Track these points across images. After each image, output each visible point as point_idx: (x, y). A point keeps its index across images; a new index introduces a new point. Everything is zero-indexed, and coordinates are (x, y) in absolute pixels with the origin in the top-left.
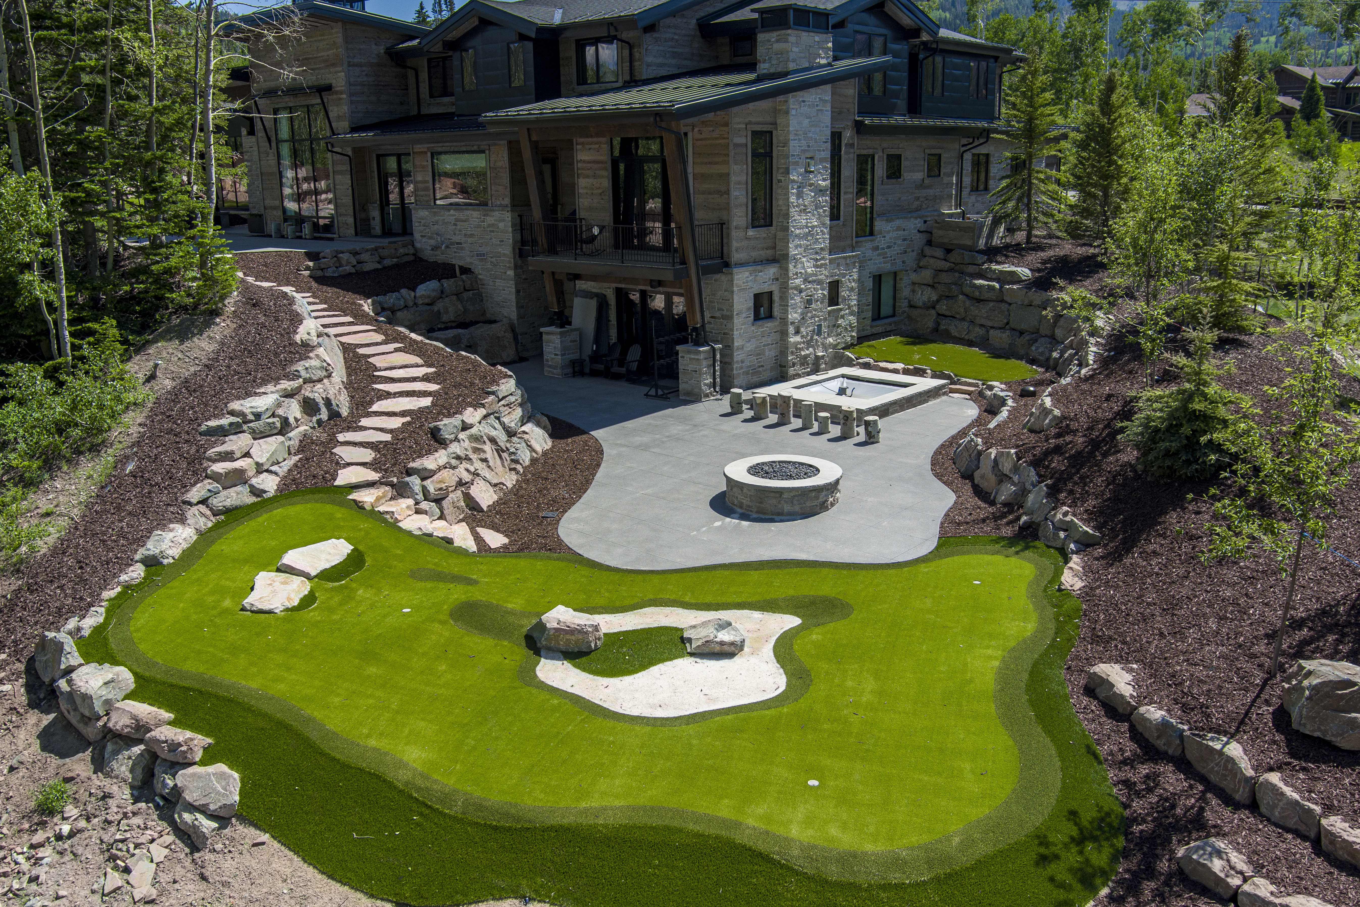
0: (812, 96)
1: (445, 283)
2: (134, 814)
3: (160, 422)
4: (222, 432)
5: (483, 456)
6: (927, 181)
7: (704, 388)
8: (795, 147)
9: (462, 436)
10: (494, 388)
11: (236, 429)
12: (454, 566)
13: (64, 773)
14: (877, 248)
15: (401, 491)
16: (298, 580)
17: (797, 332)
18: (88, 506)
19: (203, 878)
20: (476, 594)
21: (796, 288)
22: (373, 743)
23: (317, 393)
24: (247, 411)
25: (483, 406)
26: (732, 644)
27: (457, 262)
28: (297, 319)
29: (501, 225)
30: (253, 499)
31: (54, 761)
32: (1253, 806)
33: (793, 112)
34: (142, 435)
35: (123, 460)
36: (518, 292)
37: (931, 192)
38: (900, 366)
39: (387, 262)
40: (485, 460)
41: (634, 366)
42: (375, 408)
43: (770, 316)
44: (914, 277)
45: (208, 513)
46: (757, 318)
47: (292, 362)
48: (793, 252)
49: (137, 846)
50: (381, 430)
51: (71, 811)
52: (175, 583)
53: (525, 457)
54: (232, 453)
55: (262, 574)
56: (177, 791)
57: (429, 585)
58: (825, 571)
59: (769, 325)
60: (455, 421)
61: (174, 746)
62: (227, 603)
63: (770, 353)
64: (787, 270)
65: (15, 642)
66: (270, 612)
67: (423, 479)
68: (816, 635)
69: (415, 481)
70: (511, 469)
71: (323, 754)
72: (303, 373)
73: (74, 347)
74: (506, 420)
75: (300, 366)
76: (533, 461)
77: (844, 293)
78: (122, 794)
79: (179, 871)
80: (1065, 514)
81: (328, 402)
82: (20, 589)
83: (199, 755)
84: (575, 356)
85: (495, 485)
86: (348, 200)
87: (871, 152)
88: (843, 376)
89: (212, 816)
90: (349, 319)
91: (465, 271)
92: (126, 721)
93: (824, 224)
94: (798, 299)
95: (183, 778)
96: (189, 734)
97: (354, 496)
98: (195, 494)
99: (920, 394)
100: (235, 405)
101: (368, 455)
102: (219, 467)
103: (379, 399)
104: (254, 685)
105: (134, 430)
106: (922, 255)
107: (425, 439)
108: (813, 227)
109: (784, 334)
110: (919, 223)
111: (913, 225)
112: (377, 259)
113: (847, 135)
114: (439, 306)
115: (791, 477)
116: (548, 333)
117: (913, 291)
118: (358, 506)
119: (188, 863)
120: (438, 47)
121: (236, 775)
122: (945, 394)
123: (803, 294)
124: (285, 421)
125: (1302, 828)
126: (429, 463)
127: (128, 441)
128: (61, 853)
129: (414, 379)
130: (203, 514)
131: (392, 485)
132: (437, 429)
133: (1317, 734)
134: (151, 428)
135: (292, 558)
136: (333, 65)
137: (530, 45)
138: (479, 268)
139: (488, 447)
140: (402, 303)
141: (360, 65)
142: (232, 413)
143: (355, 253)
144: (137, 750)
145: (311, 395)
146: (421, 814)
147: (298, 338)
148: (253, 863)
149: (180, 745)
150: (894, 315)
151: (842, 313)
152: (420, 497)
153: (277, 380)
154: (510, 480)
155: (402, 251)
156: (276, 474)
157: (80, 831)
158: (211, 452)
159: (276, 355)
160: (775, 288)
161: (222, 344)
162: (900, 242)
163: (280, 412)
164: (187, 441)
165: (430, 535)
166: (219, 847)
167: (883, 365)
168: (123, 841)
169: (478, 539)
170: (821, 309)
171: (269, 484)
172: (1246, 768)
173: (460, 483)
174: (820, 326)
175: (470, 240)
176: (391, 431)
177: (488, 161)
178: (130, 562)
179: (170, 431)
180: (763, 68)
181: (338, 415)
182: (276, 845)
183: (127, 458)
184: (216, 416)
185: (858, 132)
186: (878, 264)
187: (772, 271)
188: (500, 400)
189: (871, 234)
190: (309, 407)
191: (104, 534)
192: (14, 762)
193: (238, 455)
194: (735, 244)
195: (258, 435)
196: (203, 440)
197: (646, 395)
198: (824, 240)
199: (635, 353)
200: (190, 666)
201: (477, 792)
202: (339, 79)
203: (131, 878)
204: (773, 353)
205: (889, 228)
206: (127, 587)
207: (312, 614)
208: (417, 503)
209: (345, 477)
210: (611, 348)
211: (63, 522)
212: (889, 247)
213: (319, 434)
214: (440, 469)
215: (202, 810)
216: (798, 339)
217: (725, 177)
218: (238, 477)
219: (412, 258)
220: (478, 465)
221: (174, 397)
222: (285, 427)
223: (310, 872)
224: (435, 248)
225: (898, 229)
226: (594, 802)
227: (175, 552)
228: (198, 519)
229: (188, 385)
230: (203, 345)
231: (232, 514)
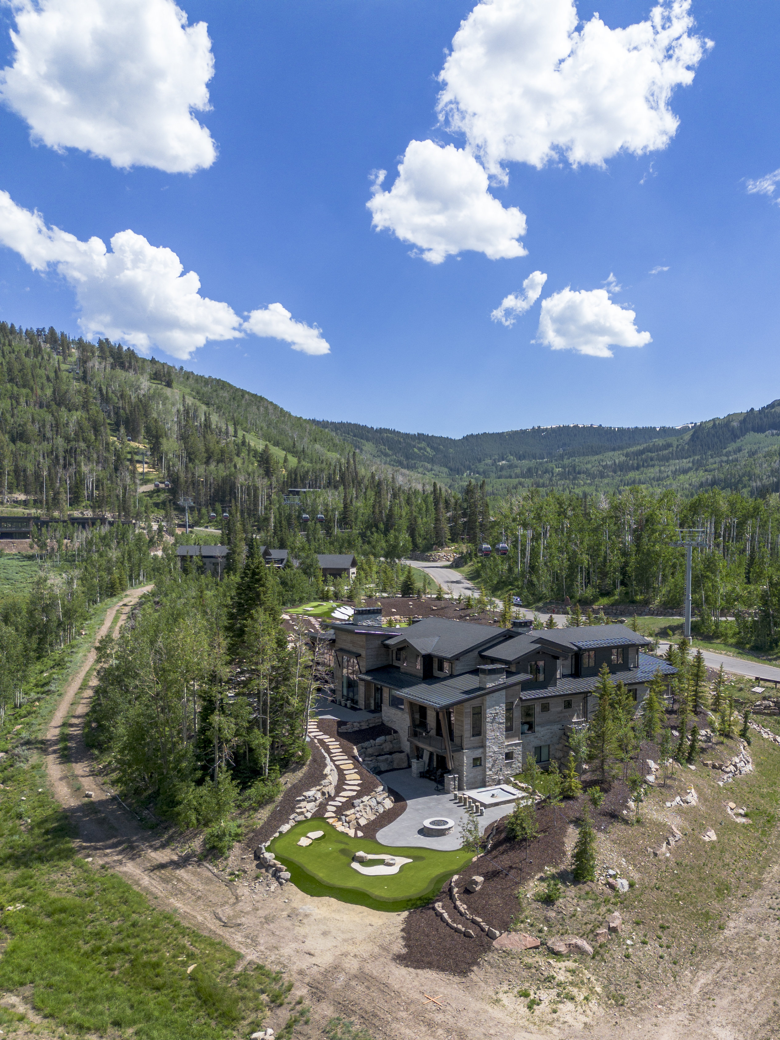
0: (496, 695)
1: (389, 736)
2: (272, 879)
3: (286, 796)
4: (300, 801)
7: (451, 789)
9: (360, 805)
10: (376, 789)
11: (303, 800)
12: (346, 840)
13: (260, 871)
14: (537, 737)
15: (340, 819)
16: (310, 840)
17: (490, 770)
18: (268, 817)
19: (282, 890)
20: (347, 847)
21: (490, 755)
23: (326, 790)
24: (307, 795)
25: (371, 795)
26: (394, 863)
27: (395, 729)
28: (326, 766)
30: (305, 819)
33: (488, 701)
34: (282, 800)
35: (277, 807)
37: (566, 714)
38: (525, 785)
39: (370, 726)
40: (366, 811)
42: (341, 794)
43: (480, 765)
44: (557, 747)
45: (294, 821)
46: (474, 766)
47: (321, 780)
48: (488, 744)
49: (272, 884)
50: (340, 801)
51: (261, 878)
52: (285, 838)
53: (381, 810)
54: (302, 806)
55: (303, 837)
57: (336, 844)
58: (428, 850)
59: (480, 768)
60: (359, 801)
61: (280, 868)
62: (294, 843)
64: (486, 750)
65: (253, 847)
66: (302, 846)
67: (346, 817)
68: (412, 864)
69: (343, 817)
70: (375, 815)
71: (304, 871)
72: (324, 784)
74: (378, 799)
75: (323, 782)
76: (384, 811)
77: (515, 755)
78: (270, 876)
79: (278, 888)
80: (490, 843)
81: (328, 793)
82: (254, 835)
83: (284, 870)
84: (422, 770)
85: (367, 819)
87: (532, 704)
88: (500, 789)
89: (285, 880)
90: (347, 756)
91: (396, 732)
92: (272, 863)
93: (503, 734)
94: (491, 759)
95: (281, 874)
96: (283, 866)
97: (328, 820)
98: (292, 817)
99: (514, 799)
100: (304, 794)
101: (334, 809)
102: (298, 810)
103: (343, 791)
104: (296, 859)
105: (280, 798)
106: (561, 738)
107: (350, 805)
108: (497, 735)
111: (555, 728)
112: (367, 724)
113: (516, 702)
114: (384, 745)
115: (439, 825)
116: (413, 762)
118: (328, 823)
119: (280, 887)
121: (290, 874)
123: (493, 758)
124: (316, 798)
125: (453, 902)
126: (348, 813)
127: (279, 801)
128: (259, 884)
129: (355, 785)
131: (338, 818)
132: (355, 802)
133: (468, 889)
134: (284, 798)
135: (309, 835)
136: (362, 648)
137: (422, 658)
138: (399, 731)
139: (368, 808)
141: (371, 648)
142: (303, 796)
144: (274, 868)
145: (324, 790)
146: (318, 883)
147: (324, 772)
148: (290, 888)
150: (548, 761)
151: (514, 762)
152: (344, 821)
153: (315, 786)
154: (373, 817)
155: (376, 720)
156: (311, 812)
157: (263, 881)
158: (297, 806)
159: (318, 778)
160: (481, 756)
161: (304, 774)
162: (549, 734)
163: (315, 795)
164: (292, 803)
165: (343, 832)
166: (285, 885)
167: (518, 784)
168: (270, 883)
169: (356, 833)
170: (502, 762)
171: (309, 815)
172: (455, 893)
173: (356, 818)
174: (501, 768)
175: (397, 721)
176: (342, 802)
178: (276, 832)
179: (288, 799)
181: (330, 797)
182: (294, 886)
183: (278, 805)
184: (299, 796)
185: (522, 700)
186: (537, 743)
187: (481, 750)
188: (377, 793)
189: (534, 732)
190: (323, 794)
191: (271, 825)
192: (252, 869)
194: (465, 742)
195: (308, 802)
196: (296, 803)
197: (435, 788)
198: (503, 738)
200: (285, 855)
201: (329, 881)
202: (363, 653)
203: (270, 888)
204: (480, 778)
205: (542, 729)
206: (275, 837)
207: (311, 847)
208: (343, 823)
209: (327, 815)
210: (432, 769)
211: (263, 821)
212: (543, 736)
213: (324, 802)
214: (351, 814)
215: (283, 879)
216: (491, 773)
217: (463, 722)
218: (302, 813)
219: (379, 724)
220: (364, 813)
221: (291, 788)
223: (299, 890)
224: (388, 721)
225: (548, 729)
226: (346, 884)
227: (286, 830)
228: (292, 823)
229: (294, 786)
230: (300, 774)
231: (299, 823)
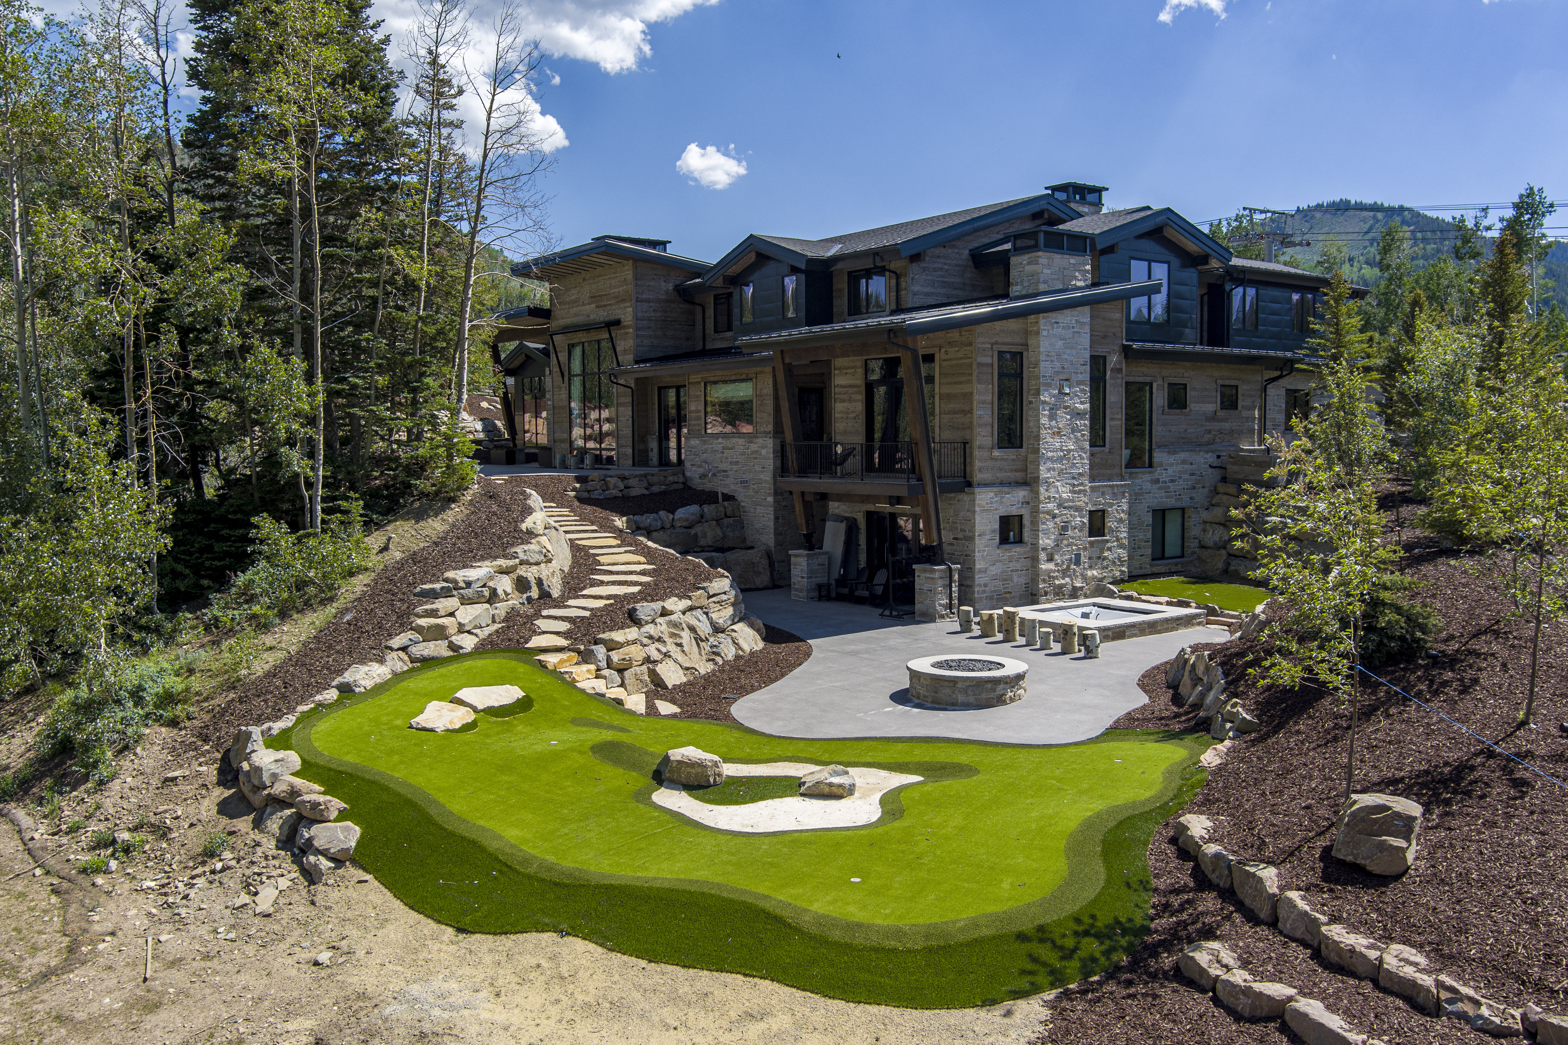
0: (1067, 317)
1: (706, 508)
2: (274, 858)
3: (383, 584)
4: (434, 595)
5: (678, 641)
6: (1221, 414)
7: (938, 608)
8: (1046, 368)
9: (659, 620)
10: (705, 585)
11: (446, 593)
12: (615, 719)
13: (229, 829)
14: (1157, 481)
15: (586, 657)
16: (463, 710)
17: (1050, 559)
18: (305, 644)
19: (313, 903)
20: (622, 737)
21: (1048, 513)
22: (481, 823)
23: (531, 573)
24: (460, 579)
25: (690, 598)
26: (840, 786)
27: (721, 490)
28: (528, 511)
29: (764, 452)
30: (452, 653)
31: (224, 821)
32: (1273, 923)
33: (1045, 333)
34: (364, 593)
35: (342, 613)
36: (776, 518)
37: (1226, 426)
38: (1164, 599)
39: (656, 489)
40: (680, 645)
41: (879, 590)
42: (585, 592)
43: (1020, 541)
44: (1205, 515)
45: (406, 658)
46: (1004, 540)
47: (512, 545)
48: (1044, 474)
49: (269, 878)
50: (584, 608)
51: (227, 855)
52: (361, 706)
53: (729, 652)
54: (437, 610)
55: (435, 703)
56: (310, 840)
57: (584, 729)
58: (970, 747)
59: (1017, 550)
60: (657, 606)
61: (315, 805)
62: (399, 722)
63: (1019, 580)
64: (1037, 493)
65: (219, 738)
66: (432, 730)
67: (609, 650)
68: (929, 787)
69: (600, 651)
70: (710, 660)
71: (435, 824)
72: (522, 556)
73: (323, 521)
74: (714, 616)
75: (519, 549)
76: (738, 657)
77: (1111, 524)
78: (269, 845)
79: (295, 897)
80: (1234, 705)
81: (540, 582)
82: (233, 700)
83: (334, 815)
84: (823, 580)
85: (687, 669)
86: (627, 431)
87: (1148, 380)
88: (1094, 605)
89: (332, 859)
90: (594, 528)
91: (728, 498)
92: (284, 787)
93: (1082, 449)
94: (1051, 525)
95: (316, 829)
96: (329, 798)
97: (542, 657)
98: (397, 642)
99: (1167, 620)
100: (450, 574)
101: (564, 626)
102: (423, 622)
103: (592, 586)
104: (397, 775)
105: (359, 589)
106: (1215, 492)
107: (621, 617)
108: (1069, 451)
109: (1035, 560)
110: (1211, 458)
111: (1203, 459)
112: (645, 484)
113: (1114, 359)
114: (698, 529)
115: (973, 670)
116: (796, 556)
117: (1204, 531)
118: (542, 665)
119: (304, 893)
120: (719, 282)
121: (357, 828)
122: (1199, 624)
123: (1058, 520)
124: (494, 592)
125: (1308, 937)
126: (618, 636)
127: (352, 597)
128: (211, 882)
129: (631, 573)
130: (401, 659)
131: (579, 652)
132: (634, 610)
133: (1350, 858)
134: (372, 589)
135: (464, 694)
136: (623, 301)
137: (803, 277)
138: (741, 495)
139: (686, 635)
140: (659, 524)
141: (648, 301)
142: (446, 580)
143: (623, 478)
144: (288, 812)
145: (524, 575)
146: (500, 872)
147: (524, 527)
148: (355, 895)
149: (319, 804)
150: (1182, 556)
151: (1109, 545)
152: (603, 664)
153: (495, 558)
154: (705, 668)
155: (671, 478)
156: (476, 635)
157: (229, 868)
158: (419, 610)
159: (500, 538)
160: (1025, 512)
161: (453, 525)
162: (1186, 476)
163: (491, 584)
164: (401, 600)
165: (603, 695)
166: (331, 881)
167: (1143, 597)
168: (259, 874)
169: (651, 707)
170: (1079, 538)
171: (468, 643)
172: (1272, 887)
173: (648, 660)
174: (1078, 556)
175: (735, 467)
176: (592, 610)
177: (755, 389)
178: (327, 687)
179: (388, 592)
180: (1015, 290)
181: (549, 595)
182: (376, 883)
183: (347, 610)
184: (431, 582)
185: (1126, 357)
186: (1157, 498)
187: (1021, 494)
188: (710, 597)
189: (1151, 465)
190: (522, 585)
191: (311, 665)
192: (195, 821)
193: (442, 613)
194: (977, 464)
195: (466, 601)
196: (415, 600)
197: (882, 615)
198: (1083, 464)
199: (881, 577)
200: (351, 758)
201: (551, 858)
202: (627, 314)
203: (257, 899)
204: (1023, 580)
205: (1171, 460)
206: (320, 705)
207: (469, 736)
208: (598, 670)
209: (536, 642)
210: (860, 572)
211: (281, 655)
212: (1172, 481)
213: (529, 610)
214: (628, 643)
215: (324, 853)
216: (1051, 566)
217: (968, 396)
218: (439, 633)
219: (681, 486)
220: (672, 648)
221: (400, 565)
222: (493, 597)
223: (397, 903)
224: (703, 476)
225: (1184, 462)
226: (651, 874)
227: (369, 684)
228: (396, 663)
229: (414, 557)
230: (436, 526)
231: (427, 662)
